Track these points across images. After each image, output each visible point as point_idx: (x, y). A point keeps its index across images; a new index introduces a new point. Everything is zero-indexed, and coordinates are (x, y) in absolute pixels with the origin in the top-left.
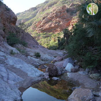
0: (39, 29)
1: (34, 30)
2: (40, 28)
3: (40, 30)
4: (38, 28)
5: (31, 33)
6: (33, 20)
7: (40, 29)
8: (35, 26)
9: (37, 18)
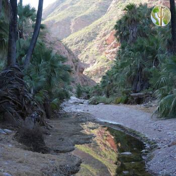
0: (112, 50)
1: (102, 51)
2: (115, 48)
3: (113, 53)
4: (110, 49)
5: (95, 57)
6: (100, 25)
7: (115, 50)
8: (104, 43)
9: (110, 20)
